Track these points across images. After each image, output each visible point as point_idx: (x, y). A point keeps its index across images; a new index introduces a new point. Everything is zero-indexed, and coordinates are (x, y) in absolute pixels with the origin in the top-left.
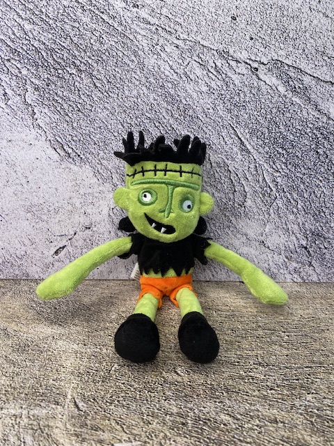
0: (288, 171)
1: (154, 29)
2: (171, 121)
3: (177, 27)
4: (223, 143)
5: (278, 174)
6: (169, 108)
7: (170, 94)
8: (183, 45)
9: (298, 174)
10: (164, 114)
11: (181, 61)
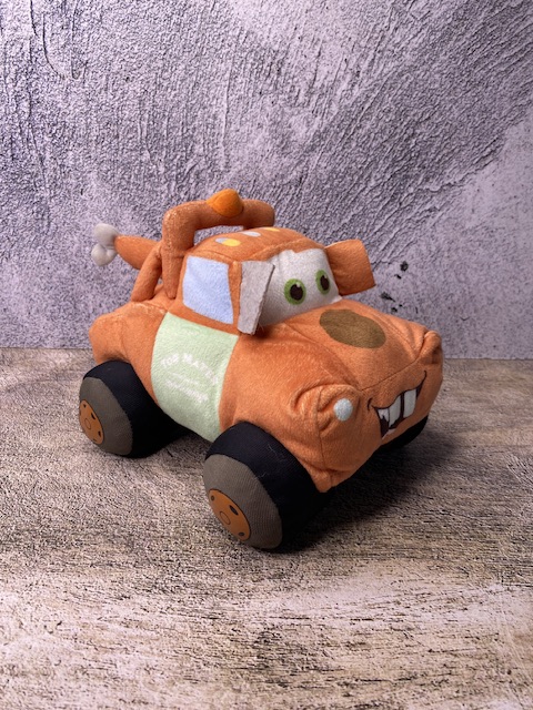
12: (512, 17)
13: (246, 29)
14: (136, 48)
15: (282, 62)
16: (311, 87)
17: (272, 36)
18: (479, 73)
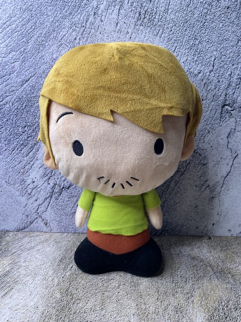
0: (13, 110)
1: (84, 25)
2: (35, 36)
3: (85, 38)
4: (26, 69)
5: (11, 105)
6: (43, 35)
7: (50, 35)
8: (76, 42)
9: (12, 116)
10: (39, 32)
11: (68, 41)
12: (13, 46)
13: (158, 37)
14: (221, 26)
15: (138, 19)
16: (122, 5)
17: (144, 34)
18: (26, 15)
